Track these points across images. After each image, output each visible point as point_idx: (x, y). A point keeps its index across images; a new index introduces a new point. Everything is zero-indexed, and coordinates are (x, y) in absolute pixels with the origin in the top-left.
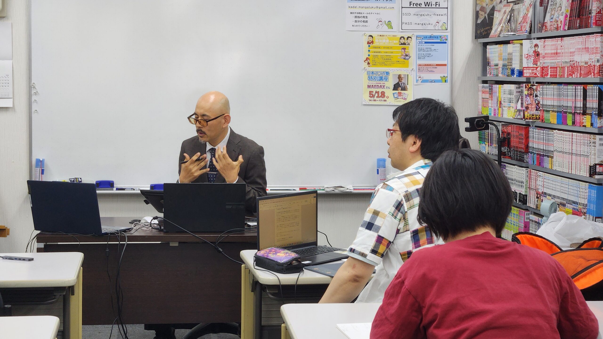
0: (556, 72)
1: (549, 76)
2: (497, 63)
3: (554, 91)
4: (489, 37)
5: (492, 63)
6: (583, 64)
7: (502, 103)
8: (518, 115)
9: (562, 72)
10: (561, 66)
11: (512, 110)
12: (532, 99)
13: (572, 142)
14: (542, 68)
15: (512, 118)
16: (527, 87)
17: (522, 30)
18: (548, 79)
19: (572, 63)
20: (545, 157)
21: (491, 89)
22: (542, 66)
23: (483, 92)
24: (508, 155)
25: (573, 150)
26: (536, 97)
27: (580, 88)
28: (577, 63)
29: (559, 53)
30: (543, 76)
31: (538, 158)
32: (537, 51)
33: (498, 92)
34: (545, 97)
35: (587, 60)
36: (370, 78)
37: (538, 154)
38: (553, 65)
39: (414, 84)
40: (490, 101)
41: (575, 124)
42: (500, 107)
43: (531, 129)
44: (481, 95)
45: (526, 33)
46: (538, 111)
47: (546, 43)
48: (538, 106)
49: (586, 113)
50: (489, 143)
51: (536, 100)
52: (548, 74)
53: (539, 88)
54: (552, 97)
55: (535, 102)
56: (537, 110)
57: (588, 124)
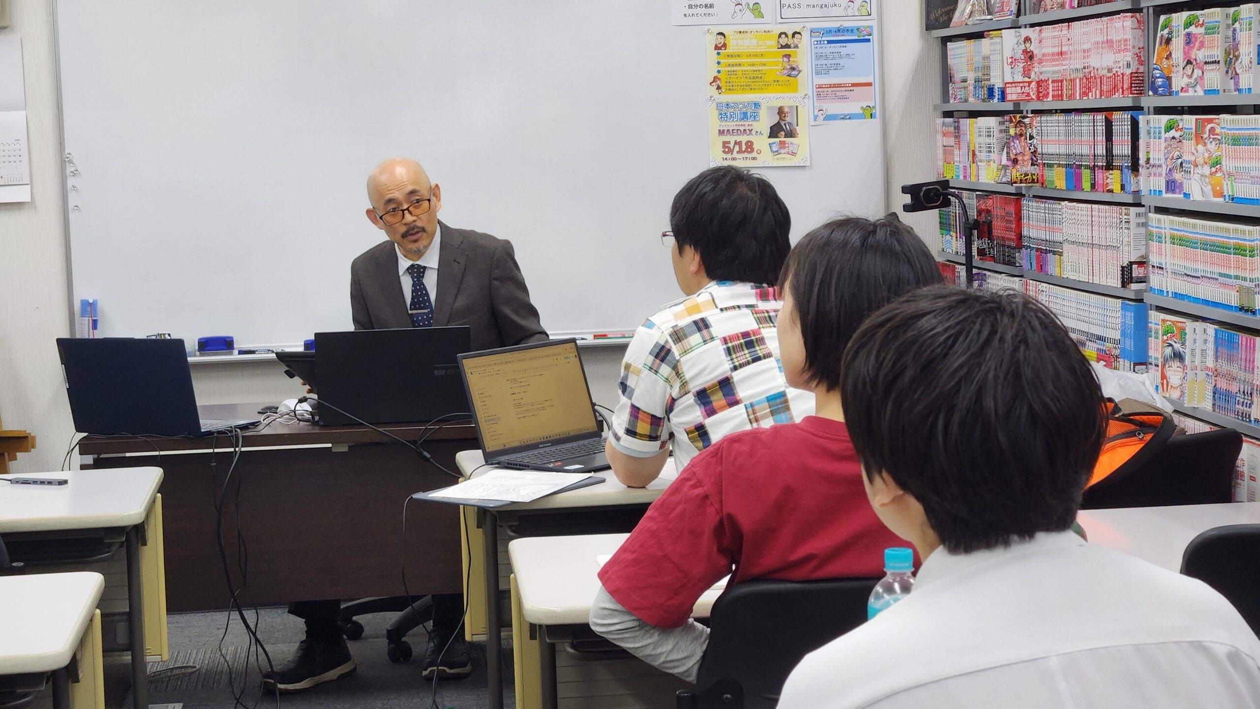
0: (1062, 90)
1: (1050, 98)
2: (966, 75)
3: (1059, 126)
4: (951, 26)
5: (958, 77)
6: (1105, 72)
7: (977, 153)
8: (1003, 177)
9: (1071, 90)
10: (1069, 78)
11: (994, 166)
12: (1023, 144)
13: (1092, 222)
14: (1038, 83)
15: (993, 182)
16: (1014, 120)
17: (1002, 10)
18: (1049, 103)
19: (1087, 70)
20: (1048, 254)
21: (957, 128)
22: (1037, 80)
23: (944, 135)
24: (989, 254)
25: (1094, 238)
26: (1030, 140)
27: (1100, 117)
28: (1096, 70)
29: (1066, 53)
30: (1041, 98)
31: (1038, 257)
32: (1028, 50)
33: (968, 133)
34: (1046, 137)
35: (1111, 64)
36: (723, 116)
37: (1038, 250)
38: (1056, 77)
39: (809, 123)
40: (956, 152)
41: (1095, 188)
42: (973, 162)
43: (1024, 202)
44: (940, 141)
45: (1009, 15)
46: (1036, 166)
47: (1043, 35)
48: (1035, 157)
49: (1113, 166)
50: (956, 232)
51: (1031, 146)
52: (1048, 93)
53: (1035, 121)
54: (1057, 138)
55: (1030, 149)
56: (1033, 164)
57: (1117, 188)
